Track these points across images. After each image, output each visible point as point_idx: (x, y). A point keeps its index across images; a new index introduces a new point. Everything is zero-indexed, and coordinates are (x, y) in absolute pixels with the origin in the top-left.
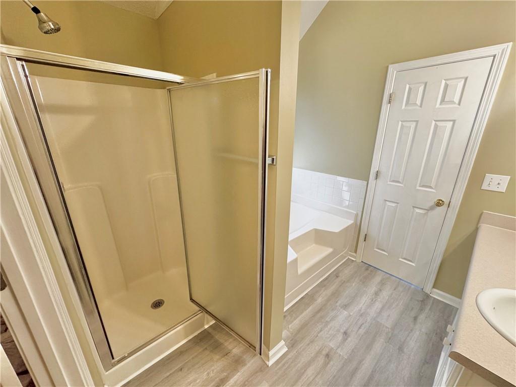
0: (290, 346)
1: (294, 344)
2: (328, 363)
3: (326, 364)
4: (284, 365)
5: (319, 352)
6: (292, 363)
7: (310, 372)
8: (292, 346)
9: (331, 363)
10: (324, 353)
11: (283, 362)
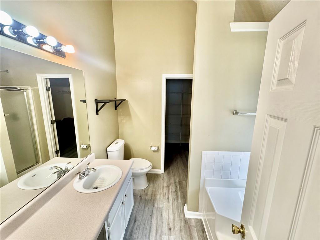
0: (186, 220)
1: (185, 221)
2: (168, 226)
3: (168, 225)
4: (181, 211)
5: (174, 228)
6: (179, 214)
7: (171, 217)
8: (185, 220)
9: (167, 227)
10: (172, 229)
11: (182, 212)
